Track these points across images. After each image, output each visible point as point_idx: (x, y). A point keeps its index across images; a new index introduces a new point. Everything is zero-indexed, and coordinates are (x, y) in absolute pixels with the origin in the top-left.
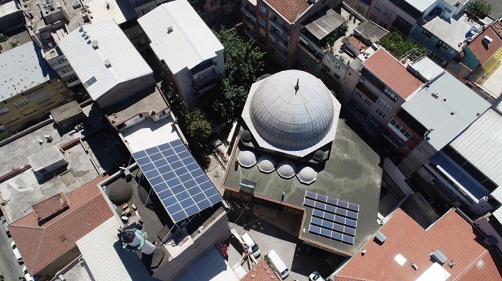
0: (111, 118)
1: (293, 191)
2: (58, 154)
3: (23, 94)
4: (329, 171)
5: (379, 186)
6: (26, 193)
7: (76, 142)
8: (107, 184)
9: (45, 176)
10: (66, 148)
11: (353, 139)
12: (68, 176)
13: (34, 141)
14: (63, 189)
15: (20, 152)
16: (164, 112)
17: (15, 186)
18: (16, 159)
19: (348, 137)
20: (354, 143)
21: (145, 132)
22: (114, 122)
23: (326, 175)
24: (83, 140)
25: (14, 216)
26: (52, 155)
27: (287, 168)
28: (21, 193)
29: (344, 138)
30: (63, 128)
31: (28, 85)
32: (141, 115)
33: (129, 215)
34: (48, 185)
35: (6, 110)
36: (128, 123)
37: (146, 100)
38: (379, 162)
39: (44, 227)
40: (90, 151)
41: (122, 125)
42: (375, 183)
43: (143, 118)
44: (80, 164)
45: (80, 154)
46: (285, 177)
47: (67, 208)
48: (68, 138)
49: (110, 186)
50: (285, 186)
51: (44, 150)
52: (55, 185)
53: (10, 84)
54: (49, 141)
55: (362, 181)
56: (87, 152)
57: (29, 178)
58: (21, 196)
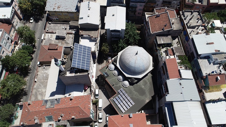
0: (81, 31)
1: (118, 85)
2: (64, 34)
3: (67, 12)
4: (134, 87)
5: (146, 103)
6: (51, 40)
7: (71, 34)
8: (66, 48)
9: (58, 38)
10: (68, 34)
11: (150, 83)
12: (64, 42)
13: (62, 27)
14: (60, 44)
15: (57, 28)
16: (95, 38)
17: (50, 36)
18: (55, 29)
19: (149, 81)
20: (149, 85)
21: (87, 41)
22: (80, 33)
23: (132, 88)
24: (74, 34)
25: (44, 44)
26: (63, 33)
27: (121, 77)
28: (50, 39)
29: (147, 81)
30: (71, 28)
31: (70, 10)
32: (89, 35)
33: (65, 59)
34: (57, 41)
35: (61, 14)
36: (84, 36)
37: (93, 32)
38: (153, 95)
39: (49, 51)
40: (73, 38)
41: (82, 35)
42: (145, 101)
43: (89, 37)
44: (69, 40)
45: (70, 37)
46: (119, 80)
47: (57, 50)
48: (70, 31)
49: (66, 49)
50: (117, 83)
51: (63, 31)
52: (59, 42)
53: (66, 7)
54: (66, 29)
55: (142, 98)
56: (72, 38)
57: (54, 36)
58: (49, 40)
